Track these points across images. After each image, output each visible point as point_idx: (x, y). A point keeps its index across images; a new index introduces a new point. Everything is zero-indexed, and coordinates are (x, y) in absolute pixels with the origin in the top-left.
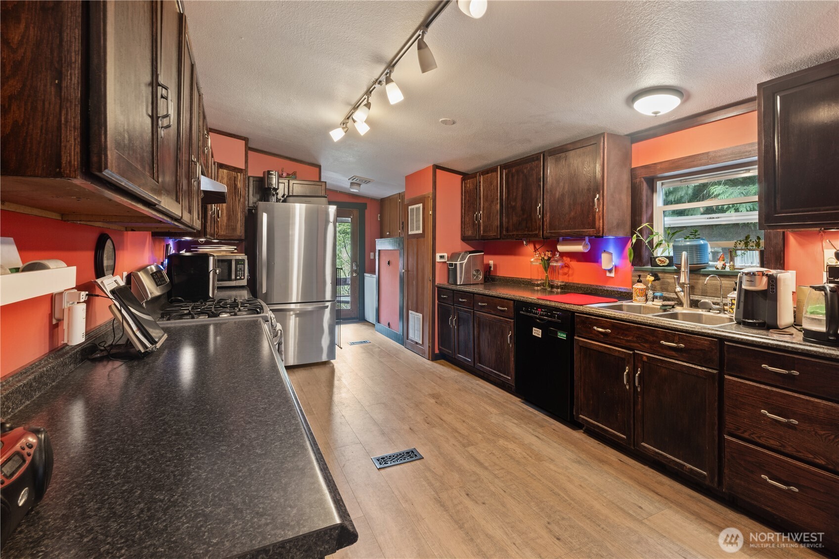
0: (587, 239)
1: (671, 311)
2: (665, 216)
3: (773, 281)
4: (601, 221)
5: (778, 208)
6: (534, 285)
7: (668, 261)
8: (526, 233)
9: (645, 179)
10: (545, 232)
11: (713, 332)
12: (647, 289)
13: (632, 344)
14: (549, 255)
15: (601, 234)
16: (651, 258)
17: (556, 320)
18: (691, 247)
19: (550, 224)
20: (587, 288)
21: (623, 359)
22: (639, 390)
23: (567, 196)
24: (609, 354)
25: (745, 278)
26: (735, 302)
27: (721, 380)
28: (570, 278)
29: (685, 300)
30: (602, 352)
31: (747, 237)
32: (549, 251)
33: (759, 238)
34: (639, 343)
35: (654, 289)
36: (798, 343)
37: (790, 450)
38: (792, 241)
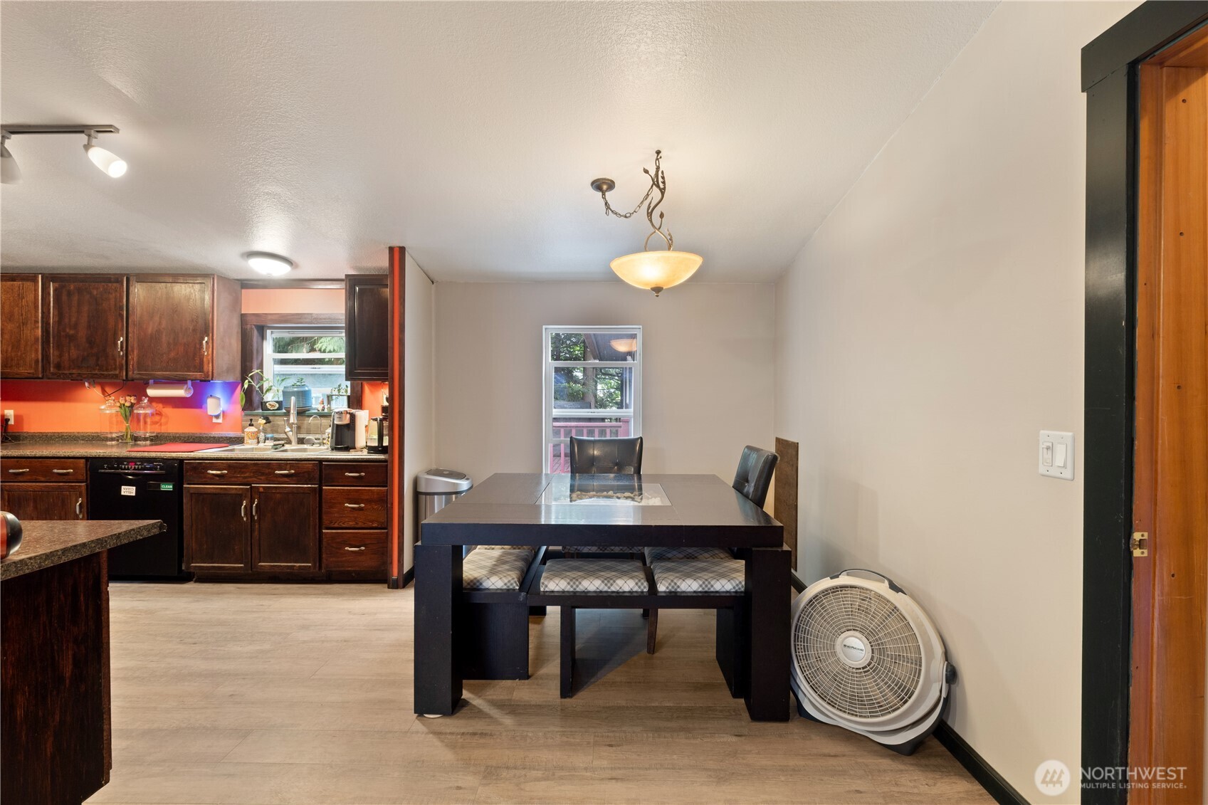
0: (189, 382)
1: (282, 449)
2: (275, 364)
3: (353, 417)
4: (210, 365)
5: (357, 366)
6: (107, 439)
7: (277, 405)
8: (96, 372)
9: (255, 326)
10: (130, 373)
11: (315, 457)
12: (259, 432)
13: (249, 479)
14: (132, 401)
15: (210, 378)
16: (262, 403)
17: (158, 472)
18: (298, 392)
19: (139, 363)
20: (188, 437)
21: (241, 495)
22: (256, 518)
23: (164, 334)
24: (225, 494)
25: (336, 416)
26: (330, 435)
27: (321, 489)
28: (163, 427)
29: (294, 439)
30: (218, 494)
31: (339, 386)
32: (131, 396)
33: (347, 386)
34: (256, 477)
35: (265, 431)
36: (364, 455)
37: (360, 525)
38: (367, 389)
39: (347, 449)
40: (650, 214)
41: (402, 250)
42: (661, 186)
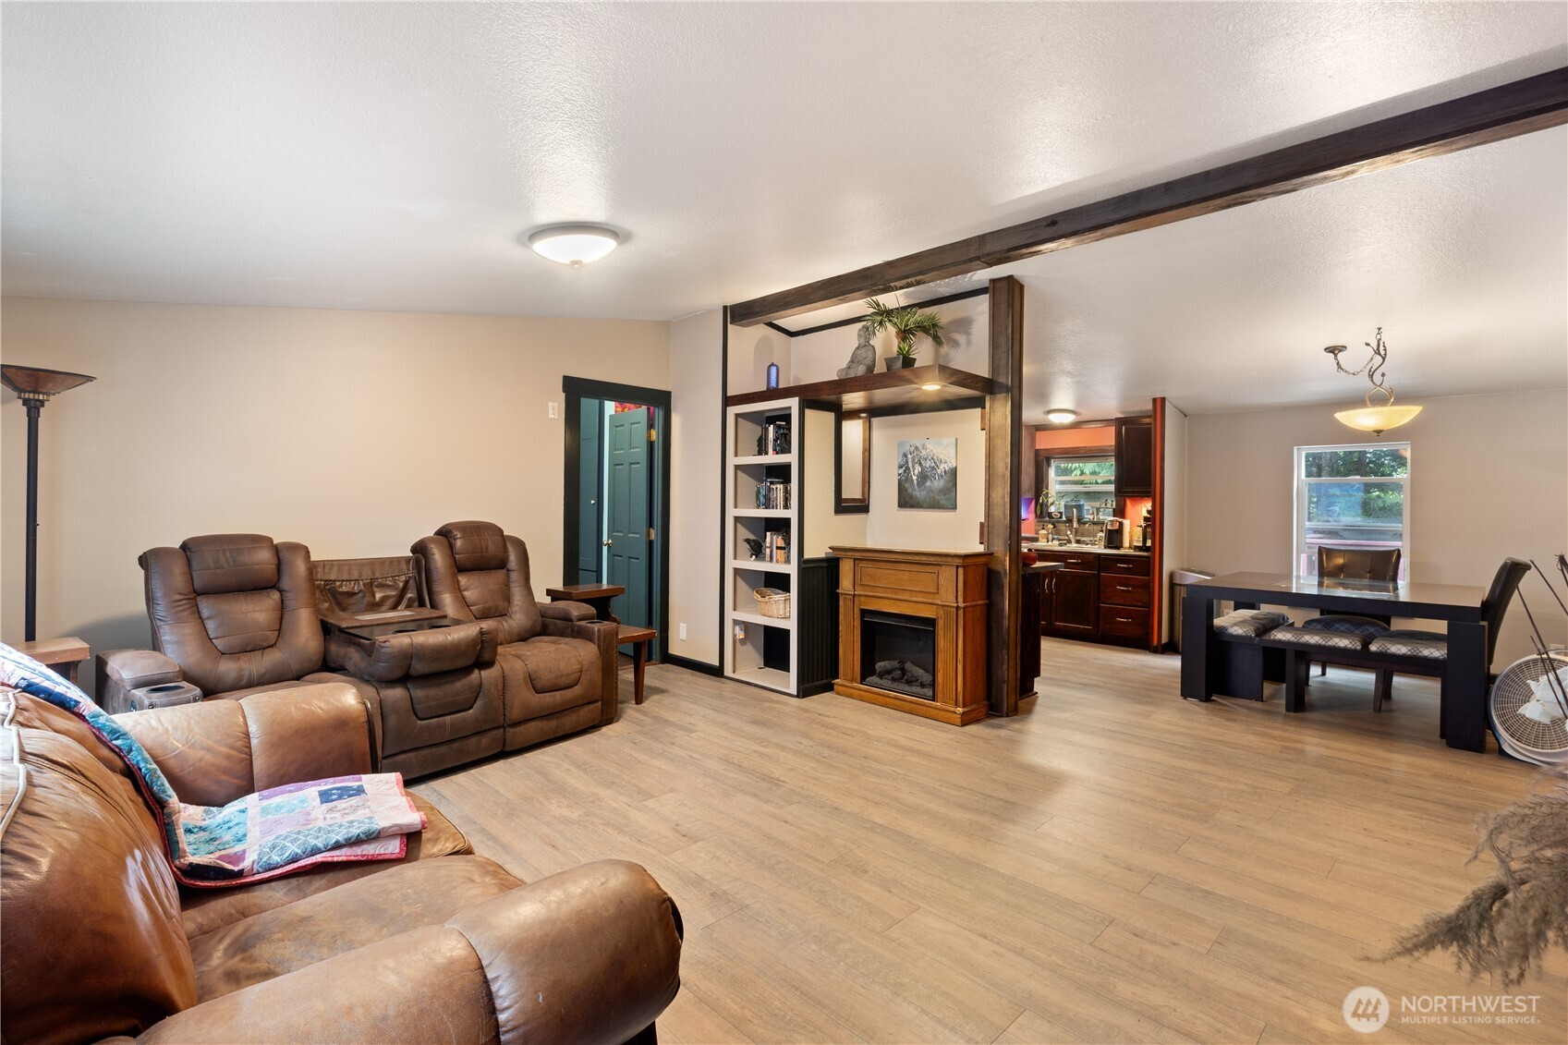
1: (1066, 545)
2: (1056, 484)
3: (1120, 525)
5: (1124, 486)
7: (1061, 515)
9: (1045, 457)
12: (1048, 533)
16: (1049, 513)
18: (1075, 505)
25: (1106, 523)
26: (1103, 536)
27: (1098, 575)
29: (1073, 540)
31: (1107, 500)
33: (1113, 500)
35: (1052, 532)
36: (1132, 552)
37: (1128, 603)
38: (1129, 503)
39: (1118, 548)
40: (1371, 376)
41: (1163, 400)
42: (1382, 352)
